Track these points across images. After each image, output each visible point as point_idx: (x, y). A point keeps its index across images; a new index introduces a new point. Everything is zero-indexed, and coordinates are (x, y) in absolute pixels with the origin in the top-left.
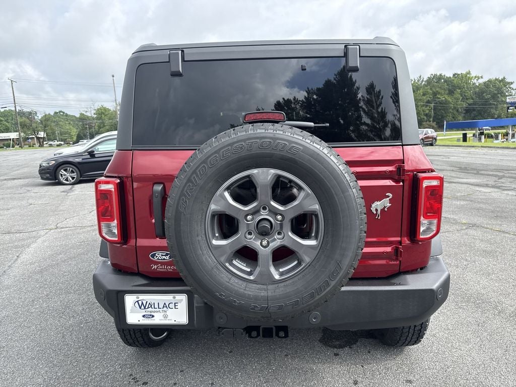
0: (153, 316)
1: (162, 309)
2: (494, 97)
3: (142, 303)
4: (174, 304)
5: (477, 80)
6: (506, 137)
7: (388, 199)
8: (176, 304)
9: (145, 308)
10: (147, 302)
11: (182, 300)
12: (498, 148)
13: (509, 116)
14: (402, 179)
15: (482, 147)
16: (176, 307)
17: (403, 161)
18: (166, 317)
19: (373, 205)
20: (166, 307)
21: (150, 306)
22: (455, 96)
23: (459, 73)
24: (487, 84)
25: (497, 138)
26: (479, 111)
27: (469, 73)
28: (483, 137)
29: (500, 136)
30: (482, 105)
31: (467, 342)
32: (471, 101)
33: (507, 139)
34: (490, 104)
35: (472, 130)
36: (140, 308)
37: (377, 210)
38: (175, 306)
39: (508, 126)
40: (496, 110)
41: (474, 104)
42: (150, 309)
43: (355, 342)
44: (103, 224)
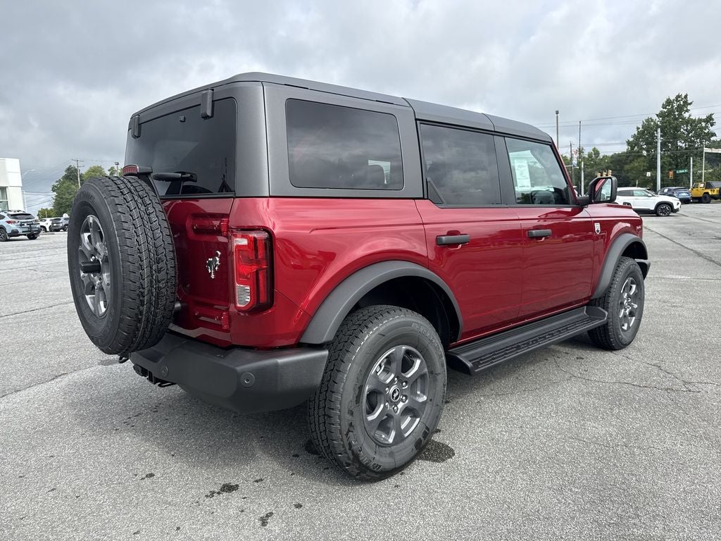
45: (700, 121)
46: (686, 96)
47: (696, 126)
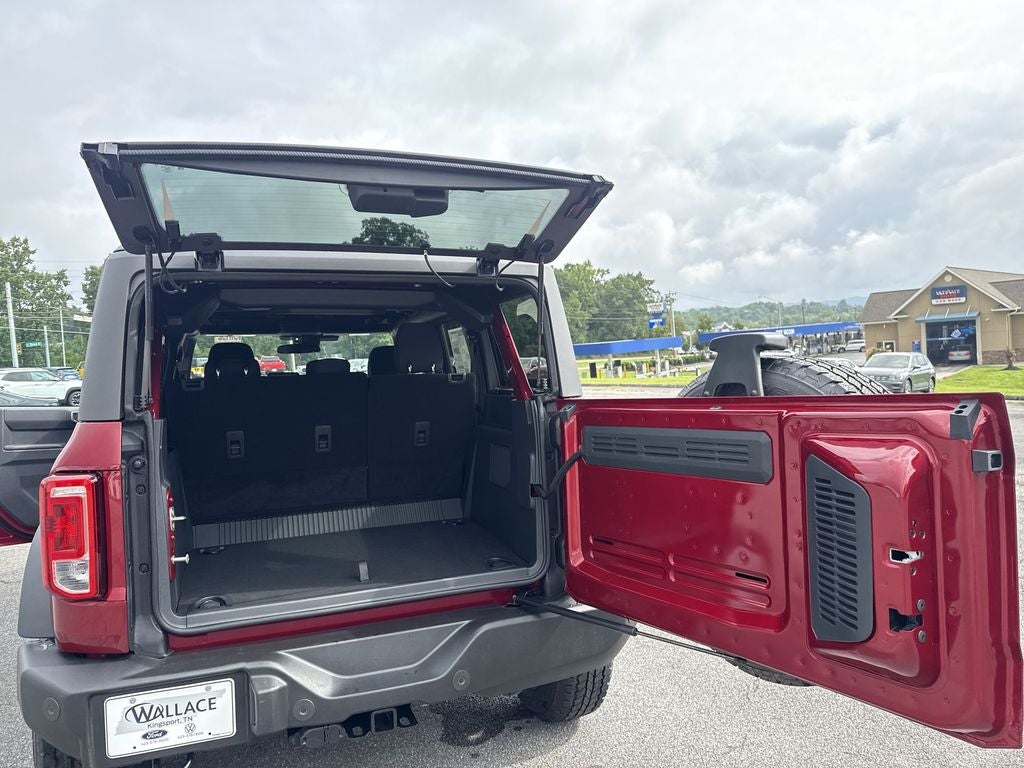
0: (165, 733)
1: (183, 716)
2: (628, 303)
3: (143, 711)
4: (207, 700)
5: (602, 276)
6: (653, 369)
8: (212, 701)
9: (148, 720)
10: (152, 706)
11: (224, 691)
12: (645, 386)
13: (654, 334)
15: (621, 385)
16: (212, 706)
18: (190, 729)
20: (193, 709)
21: (158, 713)
22: (571, 301)
23: (574, 263)
24: (617, 282)
25: (640, 370)
26: (608, 326)
27: (588, 264)
28: (620, 368)
29: (644, 366)
30: (613, 316)
31: (663, 693)
32: (595, 310)
33: (655, 372)
34: (624, 315)
35: (602, 357)
36: (138, 720)
38: (210, 704)
39: (653, 351)
40: (634, 325)
41: (601, 314)
42: (159, 720)
43: (501, 729)
44: (55, 564)
45: (49, 277)
46: (26, 241)
47: (44, 283)
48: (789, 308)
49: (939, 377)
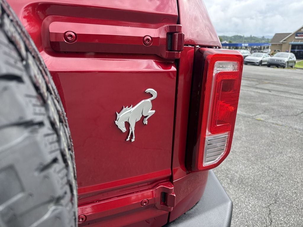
7: (149, 100)
14: (176, 57)
17: (177, 19)
19: (120, 116)
37: (127, 125)
48: (246, 38)
49: (296, 62)
